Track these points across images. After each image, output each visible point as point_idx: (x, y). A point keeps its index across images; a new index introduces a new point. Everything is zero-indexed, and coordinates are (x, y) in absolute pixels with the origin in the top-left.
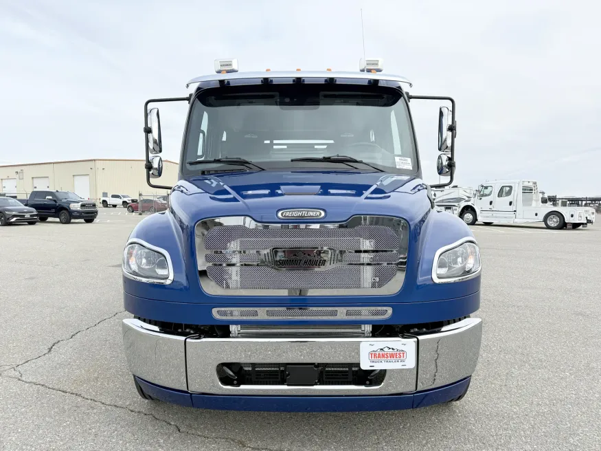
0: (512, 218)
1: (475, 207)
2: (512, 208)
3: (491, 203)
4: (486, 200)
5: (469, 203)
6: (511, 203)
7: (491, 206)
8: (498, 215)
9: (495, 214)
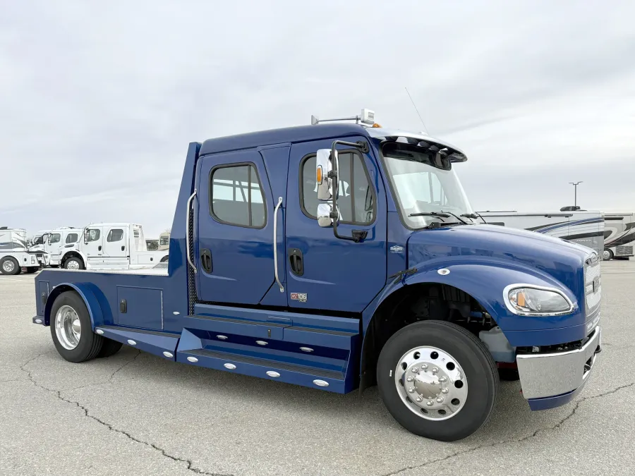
0: (125, 263)
1: (80, 253)
2: (125, 253)
3: (100, 248)
4: (94, 245)
5: (73, 249)
6: (123, 248)
7: (101, 252)
8: (109, 261)
9: (106, 260)
